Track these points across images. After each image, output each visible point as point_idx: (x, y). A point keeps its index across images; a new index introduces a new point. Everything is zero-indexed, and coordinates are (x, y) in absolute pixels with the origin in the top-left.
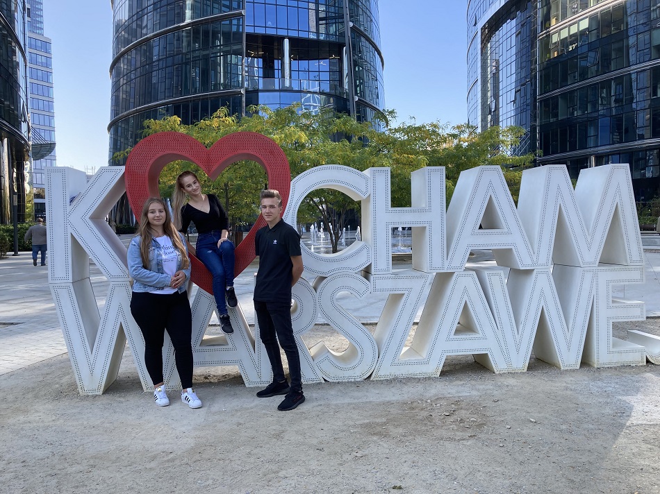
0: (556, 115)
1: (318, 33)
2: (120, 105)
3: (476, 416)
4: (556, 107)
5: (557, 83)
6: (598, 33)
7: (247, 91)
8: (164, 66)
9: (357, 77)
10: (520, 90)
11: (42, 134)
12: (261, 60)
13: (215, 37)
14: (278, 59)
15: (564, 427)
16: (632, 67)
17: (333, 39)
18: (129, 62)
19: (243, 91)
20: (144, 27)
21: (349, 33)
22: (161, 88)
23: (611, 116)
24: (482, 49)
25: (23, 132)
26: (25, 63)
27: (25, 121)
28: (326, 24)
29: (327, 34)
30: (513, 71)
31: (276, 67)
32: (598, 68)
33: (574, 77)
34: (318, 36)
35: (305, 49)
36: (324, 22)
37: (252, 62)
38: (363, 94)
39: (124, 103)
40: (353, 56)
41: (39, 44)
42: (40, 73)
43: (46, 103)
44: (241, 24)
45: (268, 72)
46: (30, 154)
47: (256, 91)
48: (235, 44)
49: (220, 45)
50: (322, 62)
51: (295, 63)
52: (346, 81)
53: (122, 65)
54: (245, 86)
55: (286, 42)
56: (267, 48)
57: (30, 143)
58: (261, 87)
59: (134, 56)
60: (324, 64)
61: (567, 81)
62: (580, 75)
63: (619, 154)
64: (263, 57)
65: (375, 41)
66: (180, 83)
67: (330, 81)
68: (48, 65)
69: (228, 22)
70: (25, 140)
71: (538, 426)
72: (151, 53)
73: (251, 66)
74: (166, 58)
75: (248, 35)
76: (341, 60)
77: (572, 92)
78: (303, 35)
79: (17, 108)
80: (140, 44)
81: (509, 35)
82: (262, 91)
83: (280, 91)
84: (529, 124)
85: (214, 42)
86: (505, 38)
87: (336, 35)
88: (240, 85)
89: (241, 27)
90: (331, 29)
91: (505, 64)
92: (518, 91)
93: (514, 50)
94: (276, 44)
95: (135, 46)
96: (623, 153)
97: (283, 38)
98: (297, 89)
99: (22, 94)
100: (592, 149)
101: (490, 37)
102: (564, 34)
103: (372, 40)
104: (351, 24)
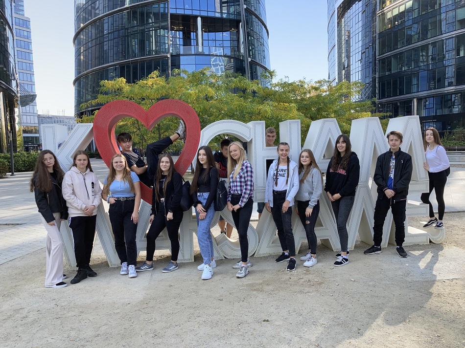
0: (390, 70)
1: (221, 13)
2: (82, 66)
3: (318, 278)
4: (390, 64)
5: (391, 47)
6: (419, 11)
7: (172, 56)
8: (112, 38)
9: (250, 44)
10: (365, 52)
11: (26, 87)
12: (181, 33)
13: (148, 17)
14: (194, 32)
15: (371, 283)
16: (444, 35)
17: (232, 17)
18: (87, 34)
19: (169, 56)
20: (97, 9)
21: (243, 13)
22: (111, 53)
23: (428, 70)
24: (338, 23)
25: (13, 87)
26: (13, 37)
27: (14, 79)
28: (228, 6)
29: (228, 13)
30: (360, 39)
31: (192, 38)
32: (419, 36)
33: (403, 43)
34: (222, 15)
35: (212, 25)
36: (226, 5)
37: (175, 34)
38: (254, 56)
39: (84, 64)
40: (247, 29)
41: (21, 22)
42: (23, 43)
43: (28, 65)
44: (167, 7)
45: (187, 41)
46: (19, 102)
47: (179, 55)
48: (162, 22)
49: (152, 23)
50: (225, 34)
51: (205, 34)
52: (242, 47)
53: (82, 37)
54: (171, 51)
55: (199, 19)
56: (185, 24)
57: (19, 95)
58: (182, 53)
59: (90, 30)
60: (226, 35)
61: (397, 45)
62: (407, 41)
63: (433, 97)
64: (183, 30)
65: (262, 19)
66: (124, 50)
67: (231, 47)
68: (28, 37)
69: (157, 6)
70: (14, 93)
71: (355, 283)
72: (103, 28)
73: (174, 37)
74: (114, 32)
75: (172, 15)
76: (238, 32)
77: (401, 53)
78: (211, 14)
79: (8, 70)
80: (95, 21)
81: (357, 12)
82: (183, 55)
83: (195, 55)
84: (371, 76)
85: (147, 20)
86: (354, 15)
87: (234, 14)
88: (167, 51)
89: (167, 9)
90: (231, 9)
91: (354, 34)
92: (363, 53)
93: (360, 24)
94: (192, 21)
95: (90, 24)
96: (436, 97)
97: (196, 17)
98: (207, 53)
99: (11, 59)
100: (415, 94)
101: (344, 14)
102: (396, 12)
103: (260, 17)
104: (245, 6)
